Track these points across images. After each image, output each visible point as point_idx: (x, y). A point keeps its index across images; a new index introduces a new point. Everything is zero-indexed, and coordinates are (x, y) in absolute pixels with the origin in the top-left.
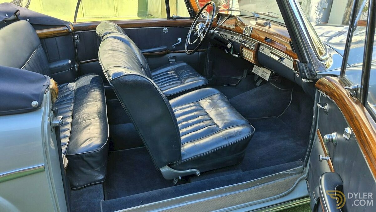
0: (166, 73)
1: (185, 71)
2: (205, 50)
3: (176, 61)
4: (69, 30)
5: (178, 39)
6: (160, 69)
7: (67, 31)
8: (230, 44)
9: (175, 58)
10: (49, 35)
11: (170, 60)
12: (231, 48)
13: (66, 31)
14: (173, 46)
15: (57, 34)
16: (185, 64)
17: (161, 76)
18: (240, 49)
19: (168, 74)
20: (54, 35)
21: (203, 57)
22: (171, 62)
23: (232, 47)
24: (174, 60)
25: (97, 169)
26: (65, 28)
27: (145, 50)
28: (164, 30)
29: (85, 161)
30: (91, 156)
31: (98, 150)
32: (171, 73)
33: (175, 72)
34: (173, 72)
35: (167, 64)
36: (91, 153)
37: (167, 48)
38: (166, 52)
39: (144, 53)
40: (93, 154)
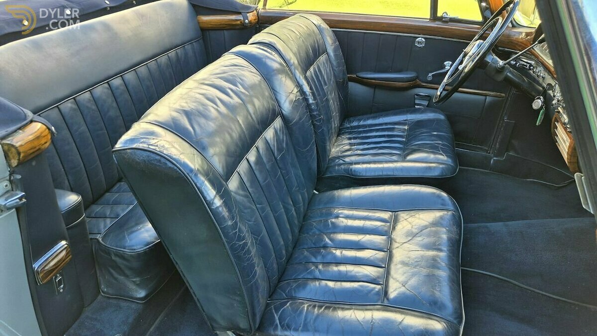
0: (390, 127)
1: (426, 133)
2: (504, 95)
3: (428, 106)
4: (244, 21)
5: (445, 63)
6: (387, 115)
7: (241, 22)
8: (539, 100)
9: (428, 98)
10: (214, 26)
11: (417, 102)
12: (538, 111)
13: (239, 22)
14: (430, 75)
15: (225, 26)
16: (442, 117)
17: (377, 130)
18: (553, 120)
19: (392, 129)
21: (494, 108)
22: (418, 105)
23: (541, 107)
24: (426, 103)
25: (134, 280)
26: (240, 17)
27: (370, 74)
28: (417, 40)
29: (115, 262)
30: (122, 256)
31: (135, 251)
32: (400, 130)
33: (410, 130)
34: (406, 127)
35: (410, 107)
36: (121, 252)
37: (417, 77)
38: (414, 84)
39: (367, 78)
40: (125, 255)
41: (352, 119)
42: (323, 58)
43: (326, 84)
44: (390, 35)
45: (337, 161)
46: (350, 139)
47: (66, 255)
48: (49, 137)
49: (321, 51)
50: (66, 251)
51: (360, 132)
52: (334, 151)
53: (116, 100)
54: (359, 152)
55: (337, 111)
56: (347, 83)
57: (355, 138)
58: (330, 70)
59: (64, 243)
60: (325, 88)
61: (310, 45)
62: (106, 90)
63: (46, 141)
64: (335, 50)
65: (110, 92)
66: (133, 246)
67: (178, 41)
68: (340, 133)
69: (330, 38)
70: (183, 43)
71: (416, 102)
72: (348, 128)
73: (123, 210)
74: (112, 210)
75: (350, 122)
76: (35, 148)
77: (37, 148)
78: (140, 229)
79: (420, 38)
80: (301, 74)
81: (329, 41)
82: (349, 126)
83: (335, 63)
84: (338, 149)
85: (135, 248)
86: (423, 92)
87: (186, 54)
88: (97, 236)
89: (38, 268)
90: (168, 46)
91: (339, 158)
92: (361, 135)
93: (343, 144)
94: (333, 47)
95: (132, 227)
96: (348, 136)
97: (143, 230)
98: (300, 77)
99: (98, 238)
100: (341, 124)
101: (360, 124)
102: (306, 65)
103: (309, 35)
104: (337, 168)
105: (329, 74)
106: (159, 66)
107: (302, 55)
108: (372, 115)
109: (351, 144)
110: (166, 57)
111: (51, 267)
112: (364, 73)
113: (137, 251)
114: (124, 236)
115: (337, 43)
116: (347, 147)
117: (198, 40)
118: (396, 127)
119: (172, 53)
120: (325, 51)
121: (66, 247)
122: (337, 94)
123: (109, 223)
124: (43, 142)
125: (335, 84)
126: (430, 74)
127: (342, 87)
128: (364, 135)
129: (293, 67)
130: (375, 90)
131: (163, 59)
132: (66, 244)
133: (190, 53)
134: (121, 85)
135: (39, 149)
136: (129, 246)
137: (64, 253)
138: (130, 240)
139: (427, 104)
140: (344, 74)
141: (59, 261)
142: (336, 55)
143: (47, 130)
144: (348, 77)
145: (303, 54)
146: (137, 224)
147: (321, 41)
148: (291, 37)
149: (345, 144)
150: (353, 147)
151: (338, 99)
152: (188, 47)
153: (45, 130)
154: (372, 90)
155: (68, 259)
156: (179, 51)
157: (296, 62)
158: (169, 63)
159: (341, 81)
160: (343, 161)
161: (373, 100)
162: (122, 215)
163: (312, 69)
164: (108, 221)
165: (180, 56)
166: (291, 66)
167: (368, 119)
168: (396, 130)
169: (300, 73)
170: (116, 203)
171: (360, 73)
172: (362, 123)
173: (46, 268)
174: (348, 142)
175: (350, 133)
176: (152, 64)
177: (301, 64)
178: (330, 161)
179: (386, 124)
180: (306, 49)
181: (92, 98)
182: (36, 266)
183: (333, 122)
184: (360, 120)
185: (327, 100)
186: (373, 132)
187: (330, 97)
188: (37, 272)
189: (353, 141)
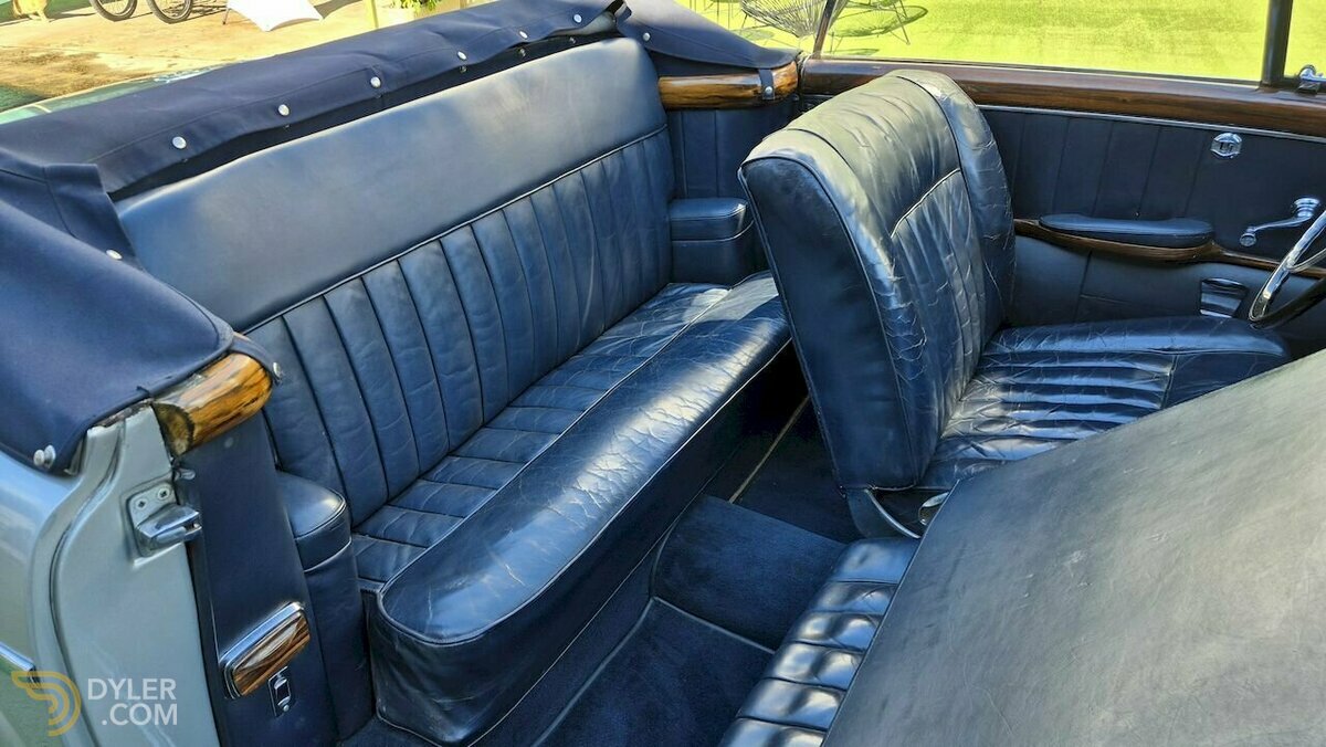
3: (1236, 313)
4: (763, 88)
5: (1299, 202)
6: (1117, 331)
7: (756, 92)
9: (1242, 293)
10: (695, 101)
11: (1207, 299)
13: (750, 92)
15: (717, 100)
16: (1277, 349)
19: (1127, 373)
20: (708, 101)
22: (1211, 308)
24: (1230, 305)
25: (440, 701)
26: (755, 80)
27: (1078, 222)
28: (1217, 139)
29: (399, 655)
30: (414, 647)
31: (441, 641)
32: (1149, 376)
33: (1176, 379)
34: (1167, 371)
35: (1186, 315)
36: (413, 639)
37: (1212, 236)
38: (1200, 252)
39: (1072, 232)
40: (420, 647)
41: (1017, 333)
42: (948, 182)
43: (948, 249)
44: (1137, 123)
45: (962, 447)
46: (1006, 388)
47: (298, 634)
48: (265, 385)
49: (943, 165)
50: (298, 626)
51: (1037, 373)
52: (960, 418)
53: (454, 279)
54: (1025, 430)
55: (976, 316)
56: (1012, 242)
57: (1019, 388)
58: (965, 213)
59: (296, 606)
60: (946, 259)
61: (913, 153)
62: (433, 258)
63: (254, 396)
64: (984, 161)
65: (442, 261)
66: (440, 627)
67: (608, 138)
68: (980, 369)
69: (974, 132)
70: (621, 144)
71: (1203, 300)
72: (1004, 357)
73: (441, 529)
74: (419, 525)
75: (1012, 342)
76: (229, 412)
77: (235, 412)
78: (462, 587)
79: (1229, 135)
80: (874, 235)
81: (971, 136)
82: (1007, 351)
83: (980, 194)
84: (969, 413)
85: (443, 633)
86: (1226, 274)
87: (624, 169)
88: (377, 587)
89: (232, 663)
90: (583, 152)
91: (966, 438)
92: (1037, 381)
93: (984, 402)
94: (980, 153)
95: (447, 579)
96: (1001, 380)
97: (466, 590)
98: (870, 242)
99: (378, 591)
100: (987, 345)
101: (1037, 348)
102: (894, 205)
103: (915, 127)
104: (956, 469)
105: (963, 222)
106: (558, 198)
107: (887, 181)
108: (1075, 327)
109: (1006, 404)
110: (577, 176)
111: (259, 663)
112: (1062, 216)
113: (444, 641)
114: (425, 601)
115: (992, 143)
116: (996, 411)
117: (656, 135)
118: (1138, 366)
119: (591, 170)
120: (956, 163)
121: (298, 618)
122: (979, 271)
123: (408, 556)
124: (247, 399)
125: (977, 244)
126: (1250, 230)
127: (995, 252)
128: (1046, 381)
129: (853, 217)
130: (1088, 261)
131: (570, 183)
132: (300, 611)
133: (635, 165)
134: (468, 245)
135: (239, 414)
136: (432, 627)
137: (292, 631)
138: (435, 614)
139: (1235, 309)
140: (1004, 219)
141: (277, 651)
142: (985, 175)
143: (261, 370)
144: (1017, 225)
145: (891, 179)
146: (458, 574)
147: (946, 141)
148: (863, 136)
149: (990, 401)
150: (1009, 414)
151: (981, 285)
152: (631, 151)
153: (256, 371)
154: (1080, 262)
155: (300, 644)
156: (609, 161)
157: (864, 203)
158: (582, 190)
159: (995, 237)
160: (978, 449)
161: (1082, 286)
162: (437, 542)
163: (912, 214)
164: (407, 550)
165: (609, 172)
166: (849, 214)
167: (1063, 336)
168: (1137, 376)
169: (871, 232)
170: (433, 509)
171: (1051, 217)
172: (1043, 346)
173: (249, 664)
174: (998, 395)
175: (1009, 372)
176: (543, 195)
177: (878, 206)
178: (944, 446)
179: (1111, 355)
180: (902, 164)
181: (400, 277)
182: (229, 656)
183: (960, 348)
184: (1040, 338)
185: (949, 291)
186: (1073, 374)
187: (957, 283)
188: (231, 671)
189: (1012, 396)
